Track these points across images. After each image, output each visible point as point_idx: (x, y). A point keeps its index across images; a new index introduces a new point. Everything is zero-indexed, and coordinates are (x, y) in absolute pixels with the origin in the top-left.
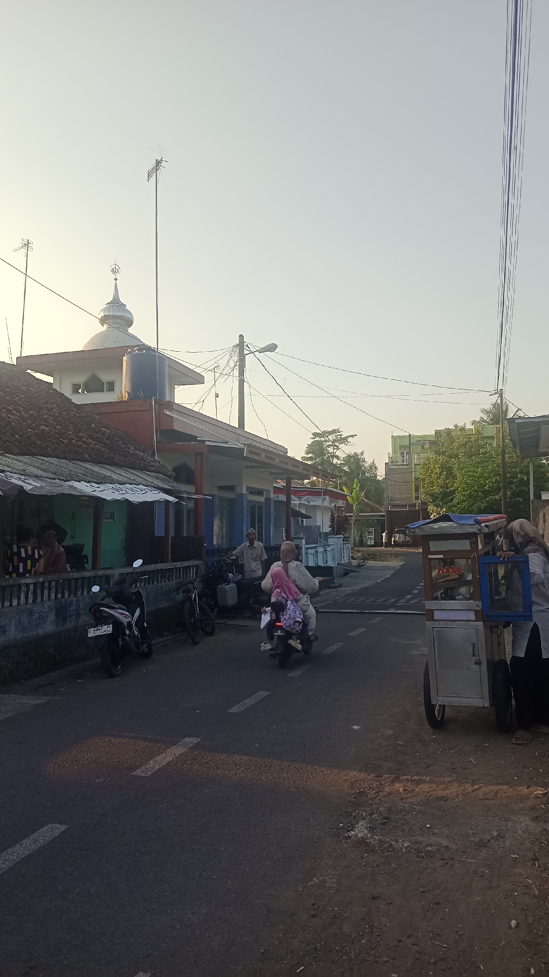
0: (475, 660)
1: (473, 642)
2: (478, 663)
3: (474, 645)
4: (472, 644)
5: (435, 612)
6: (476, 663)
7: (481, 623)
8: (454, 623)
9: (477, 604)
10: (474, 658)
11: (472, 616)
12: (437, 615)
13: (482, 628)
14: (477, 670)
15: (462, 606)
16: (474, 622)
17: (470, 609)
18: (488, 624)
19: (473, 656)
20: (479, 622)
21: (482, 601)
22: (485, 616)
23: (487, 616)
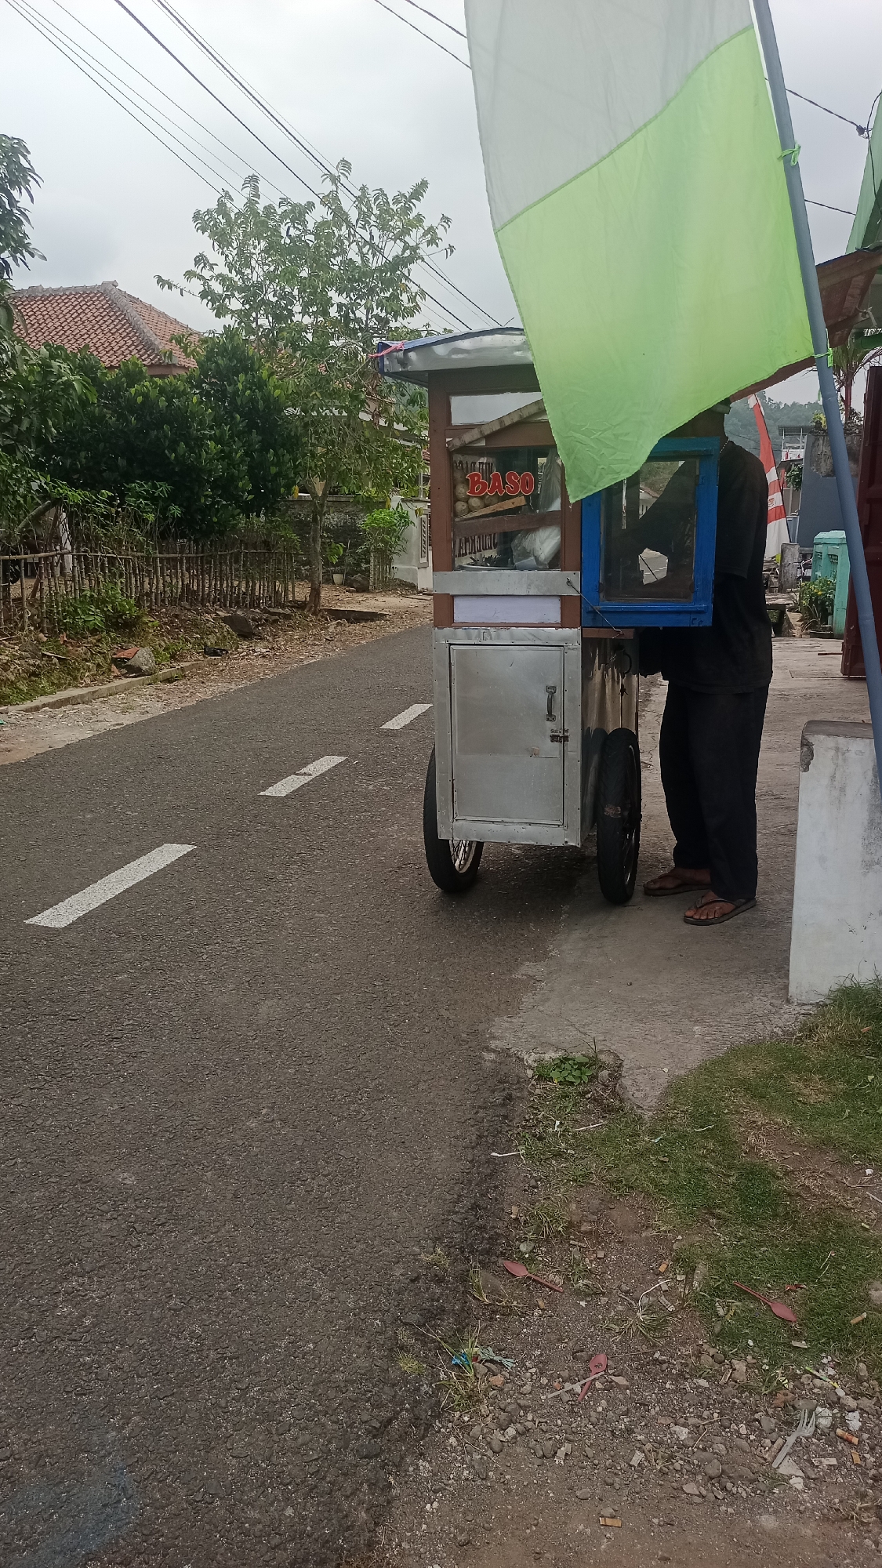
0: (552, 731)
1: (551, 684)
2: (560, 738)
3: (551, 691)
4: (548, 688)
5: (457, 601)
6: (554, 738)
7: (573, 634)
8: (504, 632)
9: (567, 582)
10: (550, 725)
11: (552, 611)
12: (463, 611)
13: (577, 645)
14: (557, 754)
15: (529, 585)
16: (557, 628)
17: (548, 594)
18: (593, 633)
19: (548, 720)
20: (570, 628)
21: (583, 570)
22: (589, 612)
23: (594, 612)
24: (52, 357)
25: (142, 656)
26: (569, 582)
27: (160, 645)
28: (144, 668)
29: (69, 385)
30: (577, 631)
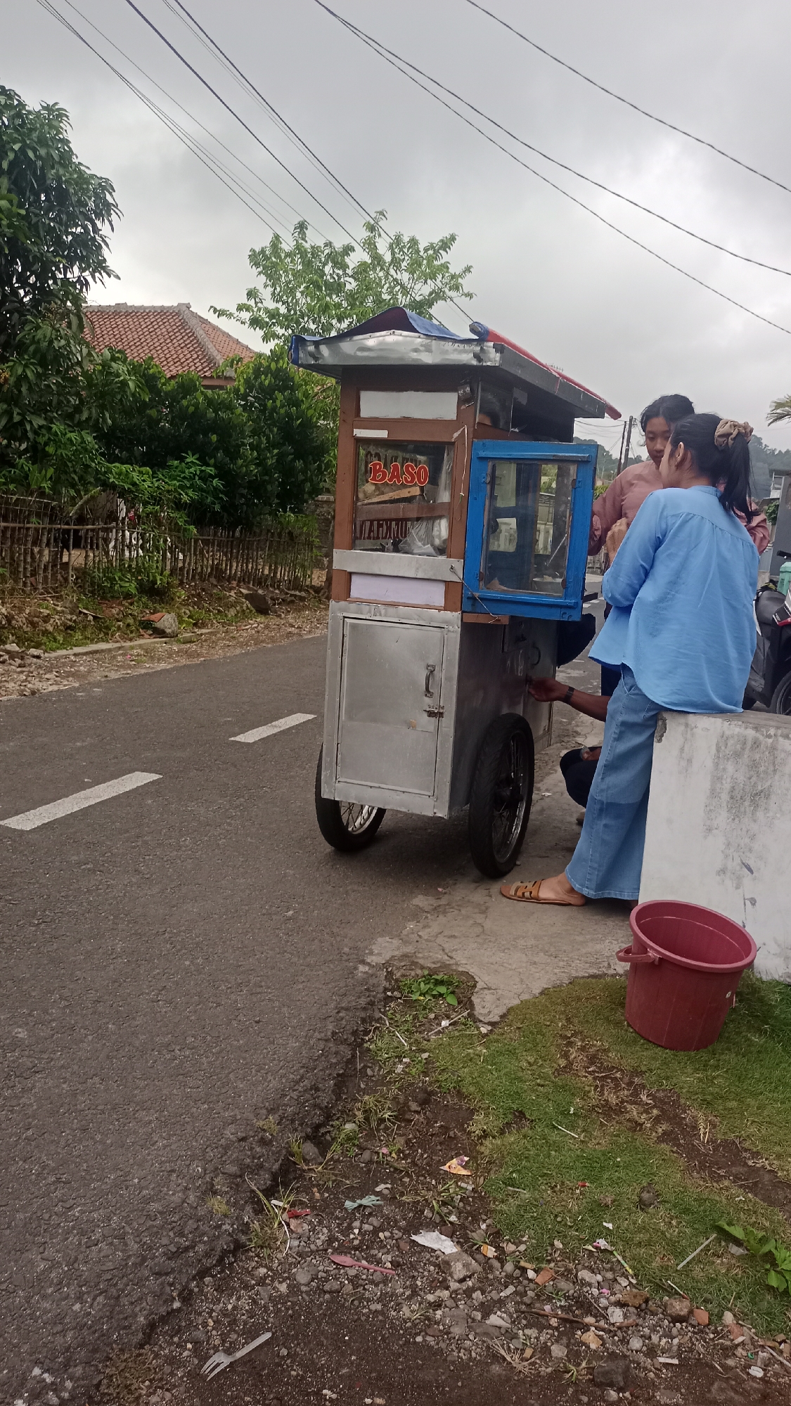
0: (429, 707)
1: (431, 663)
2: (436, 714)
3: (431, 669)
4: (427, 666)
5: (354, 578)
6: (431, 714)
7: (455, 616)
8: (391, 610)
9: (451, 568)
10: (427, 701)
11: (437, 595)
12: (359, 588)
13: (457, 629)
14: (432, 728)
15: (418, 568)
16: (440, 610)
17: (433, 578)
18: (471, 618)
19: (426, 695)
20: (451, 611)
21: (466, 559)
22: (468, 598)
23: (473, 598)
24: (114, 359)
25: (167, 620)
26: (452, 568)
27: (185, 612)
28: (168, 631)
29: (124, 384)
30: (457, 614)
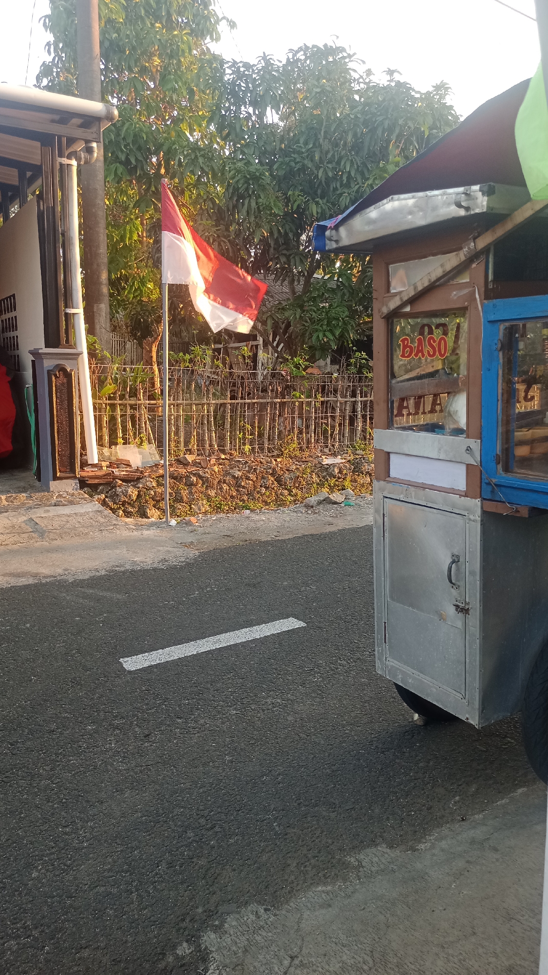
0: (457, 600)
1: (454, 551)
2: (463, 610)
3: (455, 559)
4: (453, 555)
5: (391, 458)
6: (458, 609)
7: (475, 505)
11: (458, 478)
12: (399, 468)
13: (477, 516)
14: (459, 624)
15: (440, 450)
16: (461, 496)
17: (454, 460)
18: (491, 507)
19: (449, 585)
20: (472, 497)
21: (483, 439)
22: (487, 484)
26: (469, 449)
30: (477, 502)
